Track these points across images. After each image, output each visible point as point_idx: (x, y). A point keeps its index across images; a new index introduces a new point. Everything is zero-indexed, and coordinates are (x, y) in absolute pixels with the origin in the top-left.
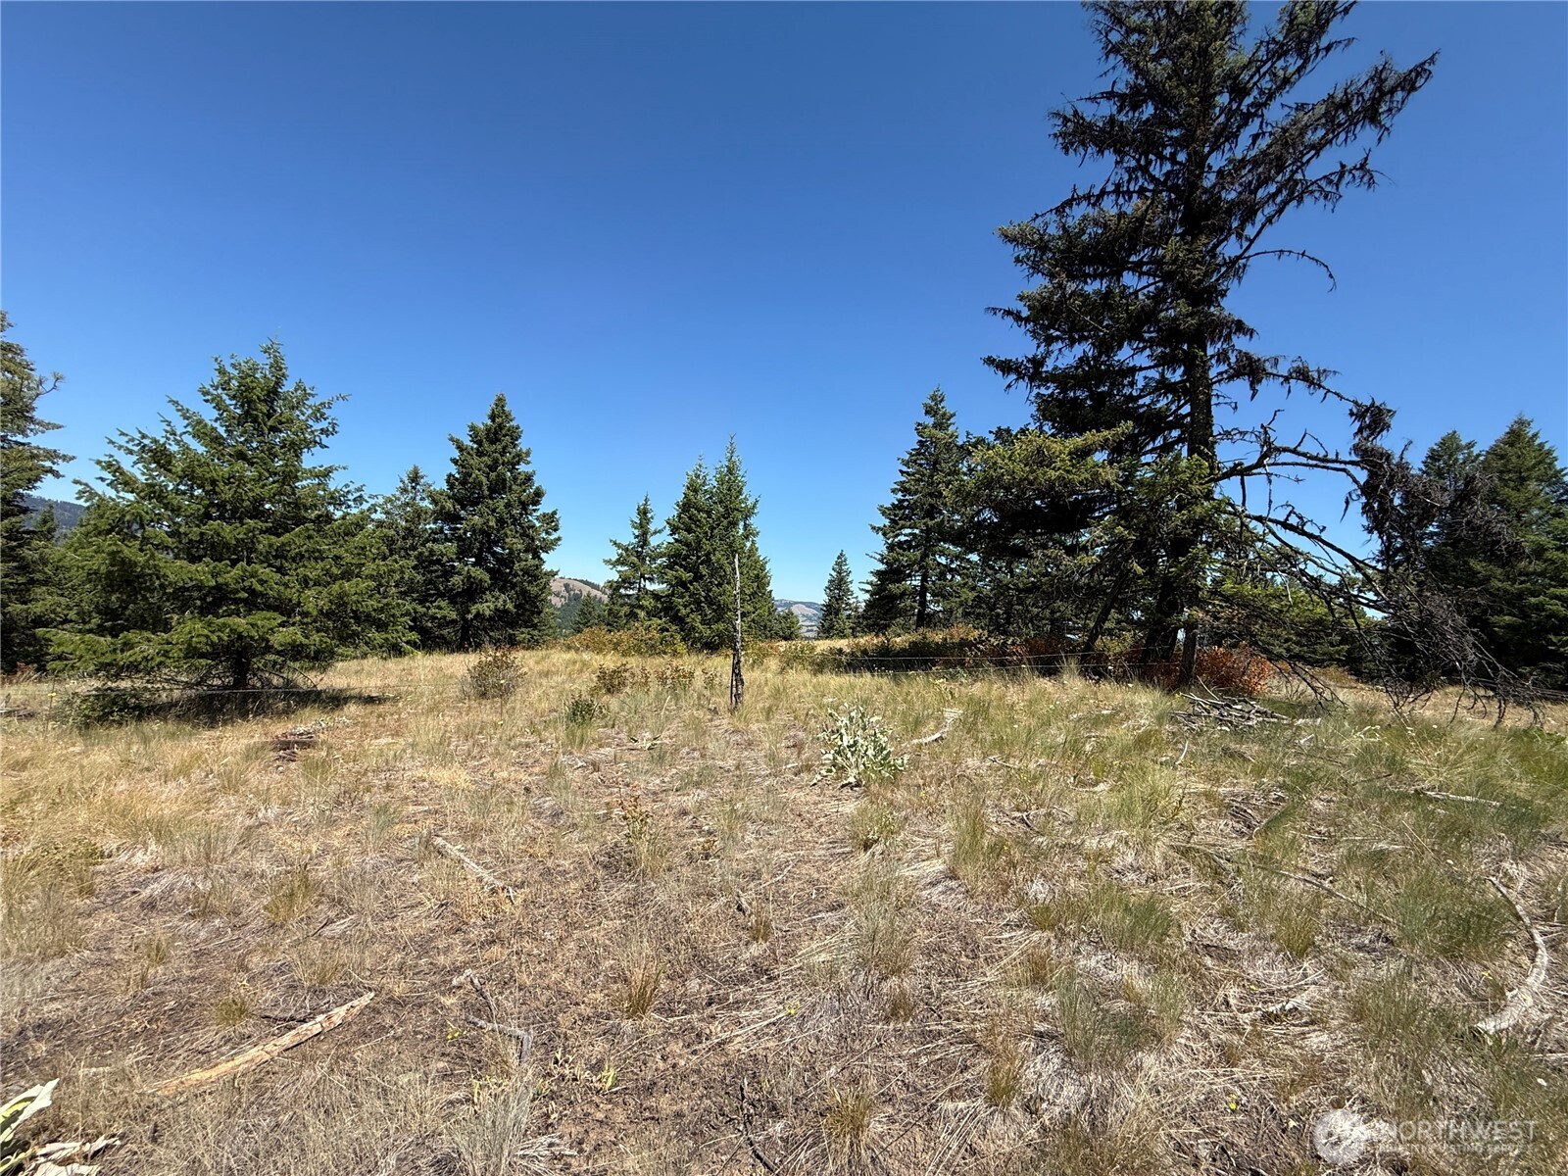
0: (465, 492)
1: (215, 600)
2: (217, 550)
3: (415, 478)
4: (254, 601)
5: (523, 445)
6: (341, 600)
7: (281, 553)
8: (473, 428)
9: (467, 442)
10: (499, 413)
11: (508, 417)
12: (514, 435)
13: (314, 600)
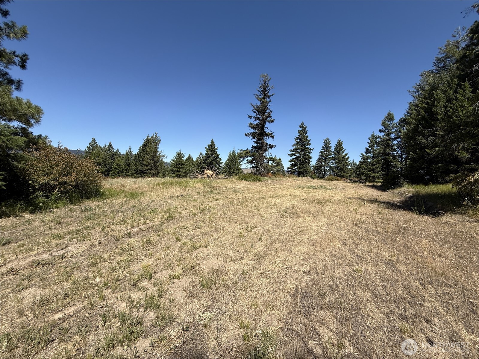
0: (207, 156)
1: (178, 171)
2: (177, 168)
3: (201, 154)
4: (180, 171)
5: (216, 147)
6: (185, 171)
7: (181, 167)
8: (208, 145)
9: (207, 147)
10: (212, 142)
11: (214, 143)
12: (214, 145)
13: (184, 171)
